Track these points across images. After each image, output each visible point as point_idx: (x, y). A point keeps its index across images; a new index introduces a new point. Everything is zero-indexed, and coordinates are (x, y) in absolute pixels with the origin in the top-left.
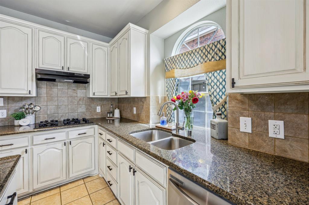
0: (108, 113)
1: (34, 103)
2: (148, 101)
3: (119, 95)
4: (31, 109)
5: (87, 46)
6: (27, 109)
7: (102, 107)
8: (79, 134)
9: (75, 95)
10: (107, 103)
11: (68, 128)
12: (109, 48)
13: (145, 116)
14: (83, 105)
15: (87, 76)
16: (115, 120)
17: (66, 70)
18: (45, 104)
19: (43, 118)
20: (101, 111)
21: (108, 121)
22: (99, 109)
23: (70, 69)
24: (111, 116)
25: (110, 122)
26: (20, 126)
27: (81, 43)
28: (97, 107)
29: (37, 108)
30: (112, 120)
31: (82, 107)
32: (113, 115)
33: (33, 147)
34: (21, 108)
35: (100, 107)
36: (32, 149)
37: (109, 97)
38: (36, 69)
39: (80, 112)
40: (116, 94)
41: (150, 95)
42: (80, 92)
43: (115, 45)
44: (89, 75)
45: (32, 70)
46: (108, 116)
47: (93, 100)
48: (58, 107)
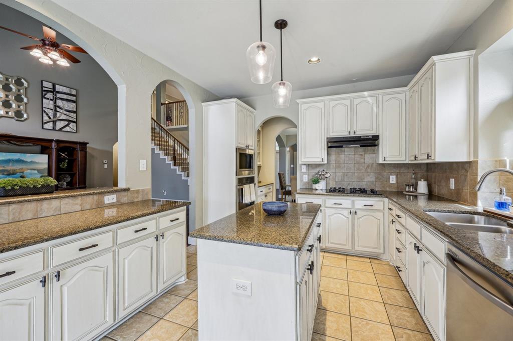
0: (406, 185)
1: (325, 170)
2: (474, 168)
3: (421, 160)
4: (323, 175)
5: (375, 102)
6: (320, 175)
7: (399, 176)
8: (365, 205)
9: (362, 160)
10: (406, 171)
11: (353, 196)
12: (408, 93)
13: (470, 193)
14: (372, 173)
15: (376, 138)
16: (419, 197)
17: (352, 135)
18: (334, 171)
19: (332, 185)
20: (397, 182)
21: (407, 196)
22: (393, 179)
23: (356, 133)
24: (411, 190)
25: (409, 198)
26: (317, 190)
27: (369, 99)
28: (391, 177)
29: (328, 175)
30: (413, 196)
31: (371, 176)
32: (416, 189)
33: (326, 209)
34: (316, 174)
35: (395, 177)
36: (325, 210)
37: (407, 162)
38: (327, 138)
39: (369, 180)
40: (416, 158)
41: (478, 158)
42: (368, 157)
43: (416, 88)
44: (379, 136)
45: (324, 139)
46: (407, 189)
47: (384, 167)
48: (345, 175)
